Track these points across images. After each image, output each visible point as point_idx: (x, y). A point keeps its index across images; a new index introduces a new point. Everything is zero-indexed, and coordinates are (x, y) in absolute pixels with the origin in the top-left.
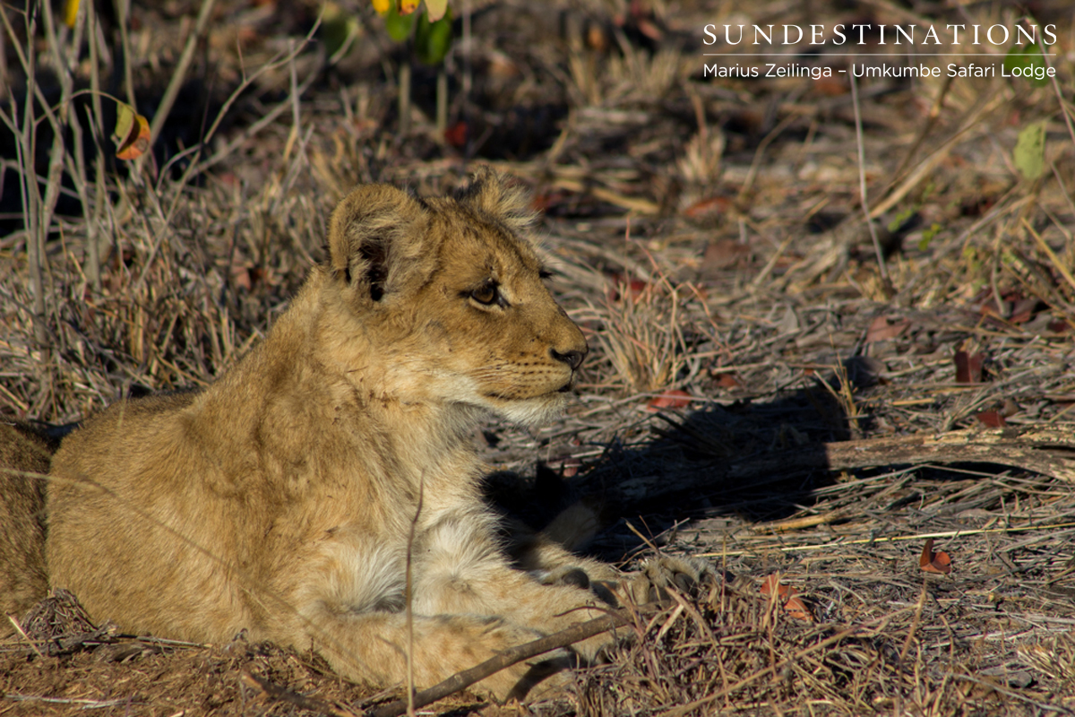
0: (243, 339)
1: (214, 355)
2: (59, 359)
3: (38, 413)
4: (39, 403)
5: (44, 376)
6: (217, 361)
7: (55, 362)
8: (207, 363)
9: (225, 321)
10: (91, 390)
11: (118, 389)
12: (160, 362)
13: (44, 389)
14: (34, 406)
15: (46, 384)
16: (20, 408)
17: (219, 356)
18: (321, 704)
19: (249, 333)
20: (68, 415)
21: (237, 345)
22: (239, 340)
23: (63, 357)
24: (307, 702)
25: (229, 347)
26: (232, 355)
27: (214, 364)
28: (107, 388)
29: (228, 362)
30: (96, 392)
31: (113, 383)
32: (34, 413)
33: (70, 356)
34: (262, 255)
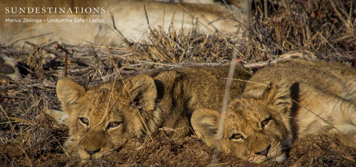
0: (313, 35)
1: (303, 40)
2: (254, 40)
3: (247, 57)
4: (247, 54)
5: (249, 46)
6: (305, 42)
7: (252, 41)
8: (301, 42)
9: (307, 29)
10: (263, 50)
11: (272, 50)
12: (286, 41)
13: (249, 50)
14: (246, 55)
15: (250, 48)
16: (241, 56)
17: (305, 40)
18: (339, 154)
19: (315, 33)
20: (256, 58)
21: (311, 37)
22: (312, 35)
23: (255, 40)
24: (335, 153)
25: (309, 37)
26: (309, 40)
27: (304, 43)
28: (269, 50)
29: (308, 42)
30: (265, 51)
31: (271, 48)
32: (245, 57)
33: (258, 39)
34: (319, 8)
